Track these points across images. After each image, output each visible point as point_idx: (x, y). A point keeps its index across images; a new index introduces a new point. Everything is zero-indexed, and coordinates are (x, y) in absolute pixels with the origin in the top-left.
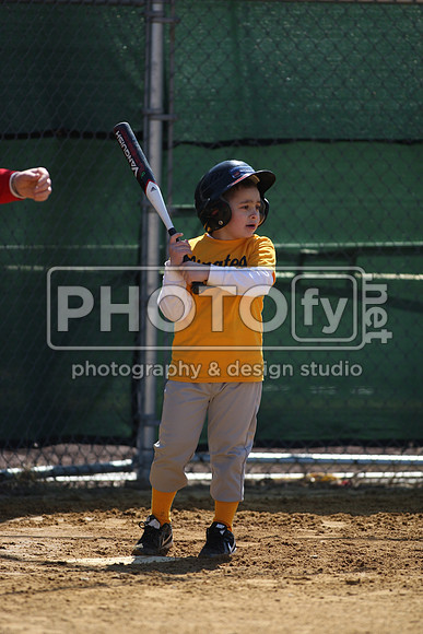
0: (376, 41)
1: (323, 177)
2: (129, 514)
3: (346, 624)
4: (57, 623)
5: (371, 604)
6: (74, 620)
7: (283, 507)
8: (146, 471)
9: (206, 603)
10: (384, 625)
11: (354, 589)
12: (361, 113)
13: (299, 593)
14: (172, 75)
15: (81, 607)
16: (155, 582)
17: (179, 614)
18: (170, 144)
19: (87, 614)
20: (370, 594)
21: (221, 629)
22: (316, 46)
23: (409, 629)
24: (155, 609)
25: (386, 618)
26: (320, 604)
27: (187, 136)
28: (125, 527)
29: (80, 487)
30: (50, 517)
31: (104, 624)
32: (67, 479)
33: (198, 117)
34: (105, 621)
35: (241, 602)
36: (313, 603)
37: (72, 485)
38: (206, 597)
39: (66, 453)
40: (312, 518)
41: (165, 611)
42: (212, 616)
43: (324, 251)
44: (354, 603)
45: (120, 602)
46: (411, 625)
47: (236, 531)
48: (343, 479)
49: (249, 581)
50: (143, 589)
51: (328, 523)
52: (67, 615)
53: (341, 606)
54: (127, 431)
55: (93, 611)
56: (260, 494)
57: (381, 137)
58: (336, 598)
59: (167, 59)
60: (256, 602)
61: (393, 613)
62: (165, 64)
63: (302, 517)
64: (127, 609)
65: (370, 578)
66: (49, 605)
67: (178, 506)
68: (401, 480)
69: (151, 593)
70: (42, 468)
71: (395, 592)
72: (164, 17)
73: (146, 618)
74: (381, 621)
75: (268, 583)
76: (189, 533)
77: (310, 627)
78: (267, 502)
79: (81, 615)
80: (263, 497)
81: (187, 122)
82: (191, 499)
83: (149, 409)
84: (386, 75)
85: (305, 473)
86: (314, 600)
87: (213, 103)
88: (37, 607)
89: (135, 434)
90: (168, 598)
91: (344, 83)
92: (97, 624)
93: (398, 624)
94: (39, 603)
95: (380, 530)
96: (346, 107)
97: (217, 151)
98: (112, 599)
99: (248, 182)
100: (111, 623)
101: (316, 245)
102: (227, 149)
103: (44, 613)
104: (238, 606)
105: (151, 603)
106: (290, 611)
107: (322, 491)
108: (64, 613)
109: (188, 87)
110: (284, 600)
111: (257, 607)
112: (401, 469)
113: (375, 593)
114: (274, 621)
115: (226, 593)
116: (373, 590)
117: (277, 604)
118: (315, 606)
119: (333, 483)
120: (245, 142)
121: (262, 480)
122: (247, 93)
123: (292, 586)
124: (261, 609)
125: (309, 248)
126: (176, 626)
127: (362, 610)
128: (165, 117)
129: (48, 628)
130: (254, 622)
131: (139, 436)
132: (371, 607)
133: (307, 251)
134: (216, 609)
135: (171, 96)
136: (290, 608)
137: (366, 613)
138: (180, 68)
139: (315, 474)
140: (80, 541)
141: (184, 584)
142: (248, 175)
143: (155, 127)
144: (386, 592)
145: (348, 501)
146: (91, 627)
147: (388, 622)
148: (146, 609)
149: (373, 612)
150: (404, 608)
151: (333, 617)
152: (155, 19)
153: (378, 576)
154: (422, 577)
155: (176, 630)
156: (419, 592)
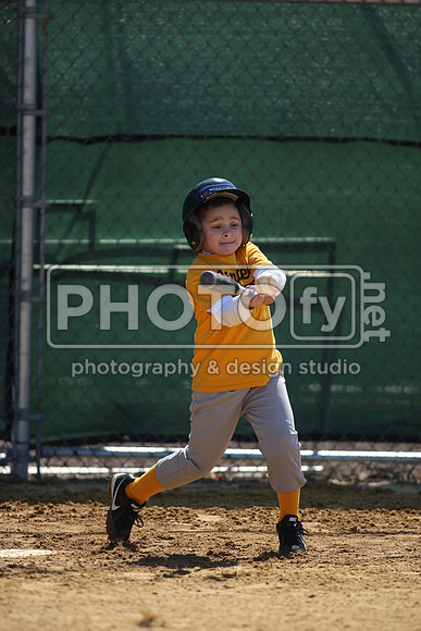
0: (248, 38)
2: (4, 507)
3: (223, 617)
5: (248, 597)
7: (158, 501)
8: (20, 465)
9: (83, 596)
10: (261, 618)
11: (230, 582)
12: (235, 109)
13: (176, 586)
14: (46, 71)
16: (32, 575)
17: (57, 607)
18: (44, 139)
20: (247, 587)
21: (99, 621)
22: (189, 43)
23: (287, 622)
24: (32, 602)
25: (263, 610)
26: (197, 598)
27: (61, 132)
33: (72, 112)
35: (119, 595)
36: (190, 597)
38: (83, 590)
40: (188, 512)
41: (43, 604)
42: (90, 609)
44: (231, 596)
46: (287, 618)
48: (218, 472)
49: (126, 574)
50: (20, 582)
51: (203, 517)
53: (217, 600)
54: (1, 425)
57: (253, 134)
58: (213, 592)
59: (40, 55)
60: (133, 595)
61: (270, 606)
62: (38, 59)
63: (177, 511)
64: (5, 602)
65: (246, 571)
67: (53, 499)
69: (29, 586)
71: (271, 585)
72: (37, 12)
73: (24, 610)
74: (258, 614)
75: (145, 576)
76: (65, 527)
77: (188, 620)
81: (60, 117)
82: (66, 492)
83: (23, 403)
84: (259, 72)
86: (190, 593)
87: (86, 99)
89: (9, 428)
90: (45, 591)
91: (217, 80)
93: (275, 617)
95: (255, 524)
96: (220, 104)
97: (91, 146)
102: (100, 144)
104: (115, 599)
105: (29, 596)
106: (168, 604)
107: (196, 485)
109: (61, 82)
110: (161, 593)
111: (134, 600)
113: (252, 587)
115: (103, 586)
116: (250, 584)
117: (154, 596)
118: (192, 599)
120: (118, 138)
122: (120, 89)
123: (169, 579)
124: (138, 602)
125: (183, 244)
126: (55, 619)
127: (239, 603)
128: (39, 113)
131: (13, 430)
132: (248, 601)
133: (181, 247)
134: (93, 602)
135: (45, 92)
136: (167, 601)
137: (243, 606)
138: (53, 63)
141: (62, 577)
143: (28, 123)
144: (263, 585)
145: (223, 495)
147: (265, 615)
148: (24, 602)
149: (250, 605)
150: (280, 601)
151: (210, 609)
152: (28, 15)
153: (254, 570)
154: (298, 570)
155: (55, 622)
156: (295, 586)
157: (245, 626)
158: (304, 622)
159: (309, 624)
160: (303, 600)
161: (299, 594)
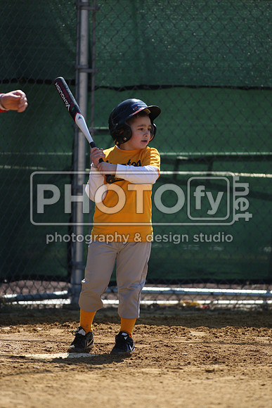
0: (226, 23)
1: (191, 110)
2: (65, 326)
3: (205, 398)
4: (19, 396)
5: (222, 385)
6: (30, 394)
7: (165, 322)
8: (76, 298)
9: (115, 383)
10: (230, 399)
11: (211, 375)
12: (216, 69)
13: (175, 378)
14: (94, 43)
15: (35, 385)
16: (82, 369)
17: (98, 390)
18: (93, 88)
19: (38, 390)
20: (221, 379)
21: (125, 400)
22: (187, 26)
23: (246, 401)
24: (82, 387)
25: (231, 394)
26: (189, 385)
27: (103, 83)
28: (63, 334)
29: (34, 308)
30: (15, 327)
31: (49, 397)
32: (26, 303)
33: (111, 70)
34: (50, 394)
35: (138, 383)
36: (184, 384)
37: (28, 307)
38: (115, 380)
39: (25, 286)
40: (184, 329)
41: (88, 388)
42: (119, 392)
43: (192, 158)
44: (211, 385)
45: (60, 382)
46: (247, 399)
47: (135, 337)
48: (204, 304)
49: (143, 370)
50: (74, 374)
51: (194, 333)
52: (26, 390)
53: (202, 386)
54: (65, 272)
55: (42, 388)
56: (150, 313)
57: (229, 85)
58: (199, 381)
59: (91, 33)
60: (147, 383)
61: (236, 391)
62: (89, 36)
63: (177, 329)
64: (64, 387)
65: (221, 368)
66: (14, 384)
67: (97, 321)
68: (241, 306)
69: (80, 377)
70: (9, 296)
71: (237, 378)
72: (89, 6)
73: (76, 393)
74: (228, 396)
75: (155, 371)
76: (104, 339)
77: (182, 399)
78: (154, 319)
79: (34, 391)
80: (152, 316)
81: (103, 74)
82: (106, 316)
83: (78, 258)
84: (232, 45)
85: (179, 300)
86: (185, 382)
87: (120, 62)
88: (6, 385)
89: (70, 274)
90: (90, 380)
91: (205, 50)
92: (45, 396)
93: (239, 398)
94: (7, 383)
95: (227, 338)
96: (206, 65)
97: (123, 92)
98: (54, 380)
99: (143, 113)
100: (54, 395)
101: (187, 154)
102: (129, 91)
103: (10, 389)
104: (135, 385)
105: (80, 383)
106: (170, 389)
107: (190, 312)
108: (24, 389)
109: (105, 51)
110: (165, 382)
111: (148, 387)
112: (241, 298)
113: (224, 378)
114: (159, 395)
115: (128, 377)
116: (223, 376)
117: (161, 384)
118: (185, 386)
119: (197, 307)
120: (141, 87)
121: (151, 305)
122: (143, 55)
123: (171, 373)
124: (150, 388)
125: (182, 156)
126: (96, 398)
127: (216, 389)
128: (90, 71)
129: (13, 398)
130: (146, 396)
131: (72, 276)
132: (221, 387)
133: (181, 158)
134: (121, 388)
135: (93, 57)
136: (169, 387)
137: (218, 391)
138: (99, 39)
139: (186, 301)
140: (34, 343)
141: (101, 371)
142: (143, 108)
143: (83, 77)
144: (231, 377)
145: (207, 319)
146: (41, 398)
147: (232, 397)
148: (76, 387)
149: (223, 390)
150: (243, 388)
151: (197, 393)
152: (83, 8)
153: (226, 367)
154: (255, 368)
155: (96, 401)
156: (252, 378)
157: (219, 404)
158: (257, 402)
159: (261, 403)
160: (257, 388)
161: (255, 384)
